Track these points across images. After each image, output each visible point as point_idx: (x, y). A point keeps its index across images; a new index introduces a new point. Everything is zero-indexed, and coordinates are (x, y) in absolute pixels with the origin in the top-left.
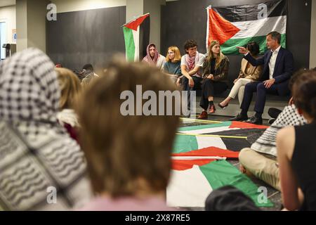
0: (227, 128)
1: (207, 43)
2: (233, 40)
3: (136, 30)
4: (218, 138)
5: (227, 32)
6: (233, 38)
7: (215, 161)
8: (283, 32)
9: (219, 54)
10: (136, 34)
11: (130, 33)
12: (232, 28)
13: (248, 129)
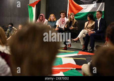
0: (76, 55)
1: (68, 14)
2: (79, 13)
3: (34, 7)
4: (72, 59)
5: (77, 9)
6: (80, 12)
7: (70, 70)
8: (103, 10)
9: (74, 19)
10: (34, 9)
11: (31, 8)
12: (79, 8)
13: (86, 55)
